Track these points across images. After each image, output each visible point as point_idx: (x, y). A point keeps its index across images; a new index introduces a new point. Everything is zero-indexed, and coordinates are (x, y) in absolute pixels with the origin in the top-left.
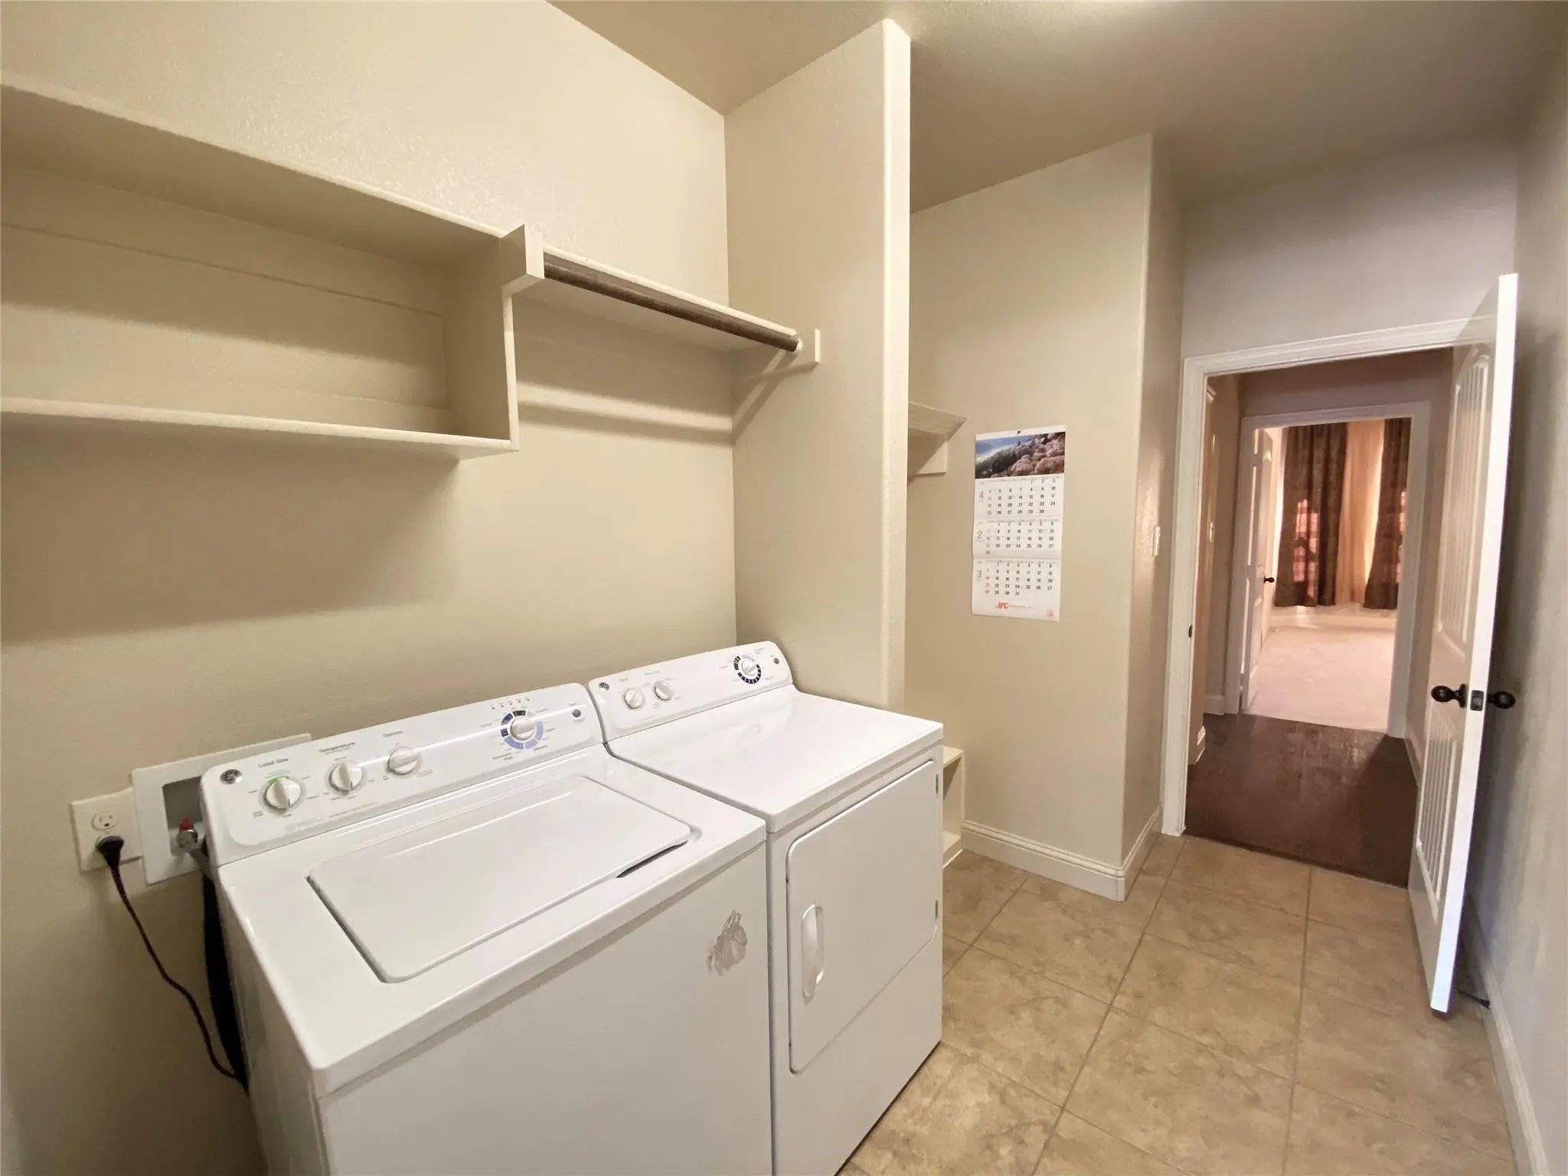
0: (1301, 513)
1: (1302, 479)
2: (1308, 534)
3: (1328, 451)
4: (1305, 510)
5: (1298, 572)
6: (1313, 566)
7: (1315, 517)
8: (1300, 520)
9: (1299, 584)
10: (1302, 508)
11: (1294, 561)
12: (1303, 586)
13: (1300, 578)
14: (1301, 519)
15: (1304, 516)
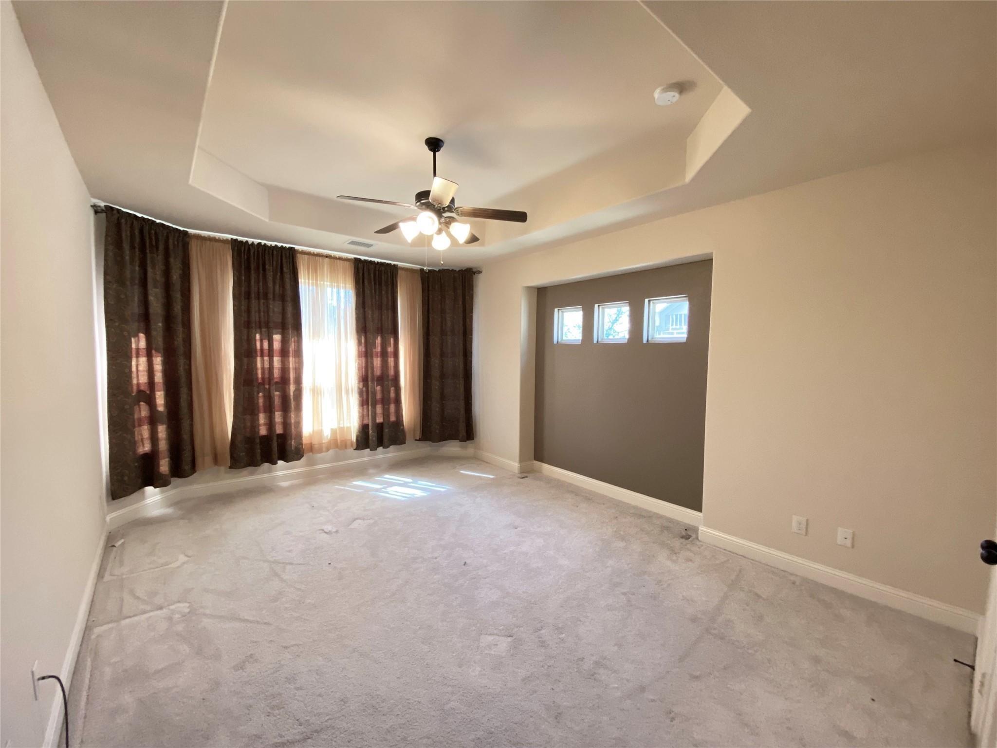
0: (138, 356)
1: (135, 307)
2: (151, 383)
3: (167, 273)
4: (143, 352)
5: (142, 440)
6: (162, 431)
7: (158, 362)
8: (137, 366)
9: (146, 456)
10: (138, 350)
11: (134, 427)
12: (150, 459)
13: (147, 447)
14: (139, 366)
15: (143, 360)
